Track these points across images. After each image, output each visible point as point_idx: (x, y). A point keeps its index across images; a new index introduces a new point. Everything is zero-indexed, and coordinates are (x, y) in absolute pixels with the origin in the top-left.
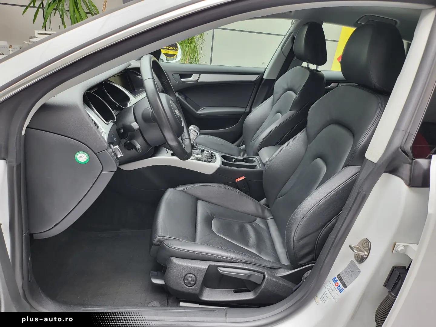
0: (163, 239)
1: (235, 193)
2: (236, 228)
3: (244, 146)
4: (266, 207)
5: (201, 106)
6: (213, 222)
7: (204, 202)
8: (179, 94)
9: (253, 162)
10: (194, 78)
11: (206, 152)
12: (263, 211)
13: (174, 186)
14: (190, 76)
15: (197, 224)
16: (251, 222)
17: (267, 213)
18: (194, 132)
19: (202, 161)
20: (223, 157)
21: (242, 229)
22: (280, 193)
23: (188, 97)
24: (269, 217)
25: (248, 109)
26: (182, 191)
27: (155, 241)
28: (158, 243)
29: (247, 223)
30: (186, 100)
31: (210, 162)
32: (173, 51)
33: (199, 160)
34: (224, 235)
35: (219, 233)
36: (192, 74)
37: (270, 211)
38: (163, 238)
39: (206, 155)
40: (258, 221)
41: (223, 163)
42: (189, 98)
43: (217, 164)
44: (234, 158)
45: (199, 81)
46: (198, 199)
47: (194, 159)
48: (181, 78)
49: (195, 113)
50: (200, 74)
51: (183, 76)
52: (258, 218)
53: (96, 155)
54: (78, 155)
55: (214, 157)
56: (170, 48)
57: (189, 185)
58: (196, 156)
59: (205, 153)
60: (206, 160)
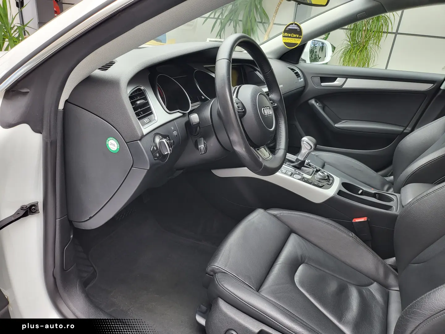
0: (217, 271)
1: (347, 237)
2: (333, 287)
3: (392, 177)
4: (392, 270)
5: (342, 119)
6: (301, 268)
7: (300, 237)
8: (316, 101)
9: (390, 200)
10: (338, 82)
11: (321, 174)
12: (386, 275)
13: (266, 207)
14: (334, 79)
15: (276, 264)
16: (360, 286)
17: (392, 280)
18: (308, 145)
19: (310, 183)
20: (344, 185)
21: (342, 292)
22: (417, 258)
23: (326, 105)
24: (395, 286)
25: (409, 129)
26: (275, 216)
27: (209, 269)
28: (212, 273)
29: (353, 284)
30: (324, 110)
31: (321, 187)
32: (295, 39)
33: (307, 181)
34: (307, 291)
35: (303, 286)
36: (337, 78)
37: (397, 277)
38: (218, 269)
39: (319, 177)
40: (374, 288)
41: (340, 193)
42: (327, 107)
43: (331, 192)
44: (362, 189)
45: (344, 87)
46: (291, 231)
47: (299, 179)
48: (322, 82)
49: (332, 125)
50: (346, 78)
51: (324, 79)
52: (375, 282)
53: (127, 144)
54: (109, 141)
55: (331, 181)
56: (292, 35)
57: (285, 211)
58: (306, 176)
59: (319, 174)
60: (316, 183)
